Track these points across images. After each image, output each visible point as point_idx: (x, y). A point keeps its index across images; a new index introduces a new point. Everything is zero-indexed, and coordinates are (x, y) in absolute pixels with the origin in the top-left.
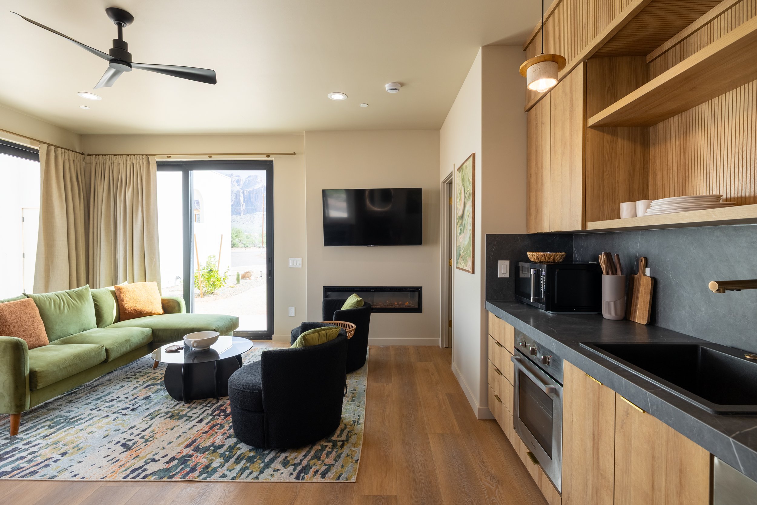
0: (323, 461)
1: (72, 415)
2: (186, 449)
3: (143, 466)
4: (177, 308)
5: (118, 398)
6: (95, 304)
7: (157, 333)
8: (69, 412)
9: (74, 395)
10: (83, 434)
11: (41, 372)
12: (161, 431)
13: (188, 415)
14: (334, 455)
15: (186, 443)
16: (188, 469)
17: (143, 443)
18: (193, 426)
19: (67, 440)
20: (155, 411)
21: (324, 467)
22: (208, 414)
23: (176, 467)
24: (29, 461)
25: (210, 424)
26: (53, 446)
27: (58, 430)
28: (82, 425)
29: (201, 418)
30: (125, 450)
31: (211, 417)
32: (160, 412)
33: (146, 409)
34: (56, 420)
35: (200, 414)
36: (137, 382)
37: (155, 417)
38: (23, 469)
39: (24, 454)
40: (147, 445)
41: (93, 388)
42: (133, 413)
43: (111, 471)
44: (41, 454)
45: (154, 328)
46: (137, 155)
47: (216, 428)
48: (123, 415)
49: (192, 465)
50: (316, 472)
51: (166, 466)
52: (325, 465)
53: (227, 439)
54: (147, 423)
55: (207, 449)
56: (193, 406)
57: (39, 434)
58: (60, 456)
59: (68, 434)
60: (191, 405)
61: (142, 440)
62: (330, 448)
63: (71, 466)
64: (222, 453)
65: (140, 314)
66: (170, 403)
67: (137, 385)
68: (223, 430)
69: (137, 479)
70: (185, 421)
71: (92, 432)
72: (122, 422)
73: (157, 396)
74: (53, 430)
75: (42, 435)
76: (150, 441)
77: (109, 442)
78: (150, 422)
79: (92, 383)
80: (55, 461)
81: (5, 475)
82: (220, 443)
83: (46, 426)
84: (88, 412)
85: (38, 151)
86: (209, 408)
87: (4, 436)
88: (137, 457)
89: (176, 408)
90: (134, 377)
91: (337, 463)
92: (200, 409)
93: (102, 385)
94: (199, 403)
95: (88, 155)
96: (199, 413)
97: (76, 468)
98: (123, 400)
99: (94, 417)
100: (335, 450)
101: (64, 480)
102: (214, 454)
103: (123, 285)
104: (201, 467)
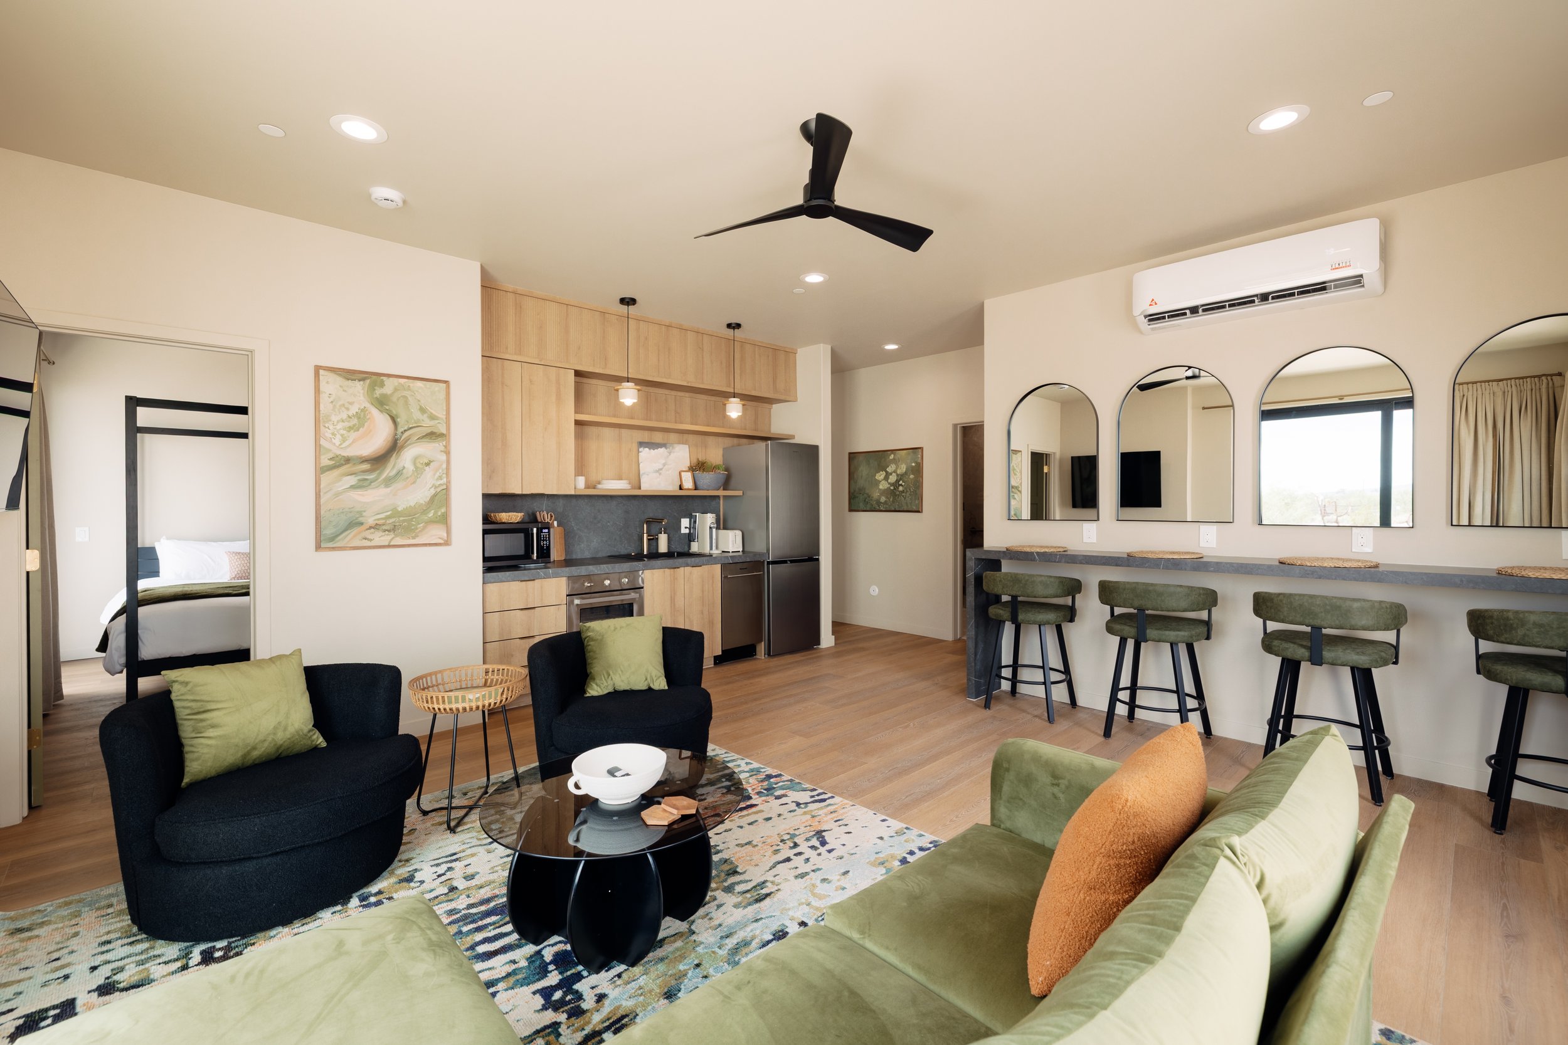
12: (767, 845)
30: (824, 834)
37: (754, 888)
43: (848, 811)
51: (789, 793)
54: (776, 877)
76: (788, 834)
78: (769, 877)
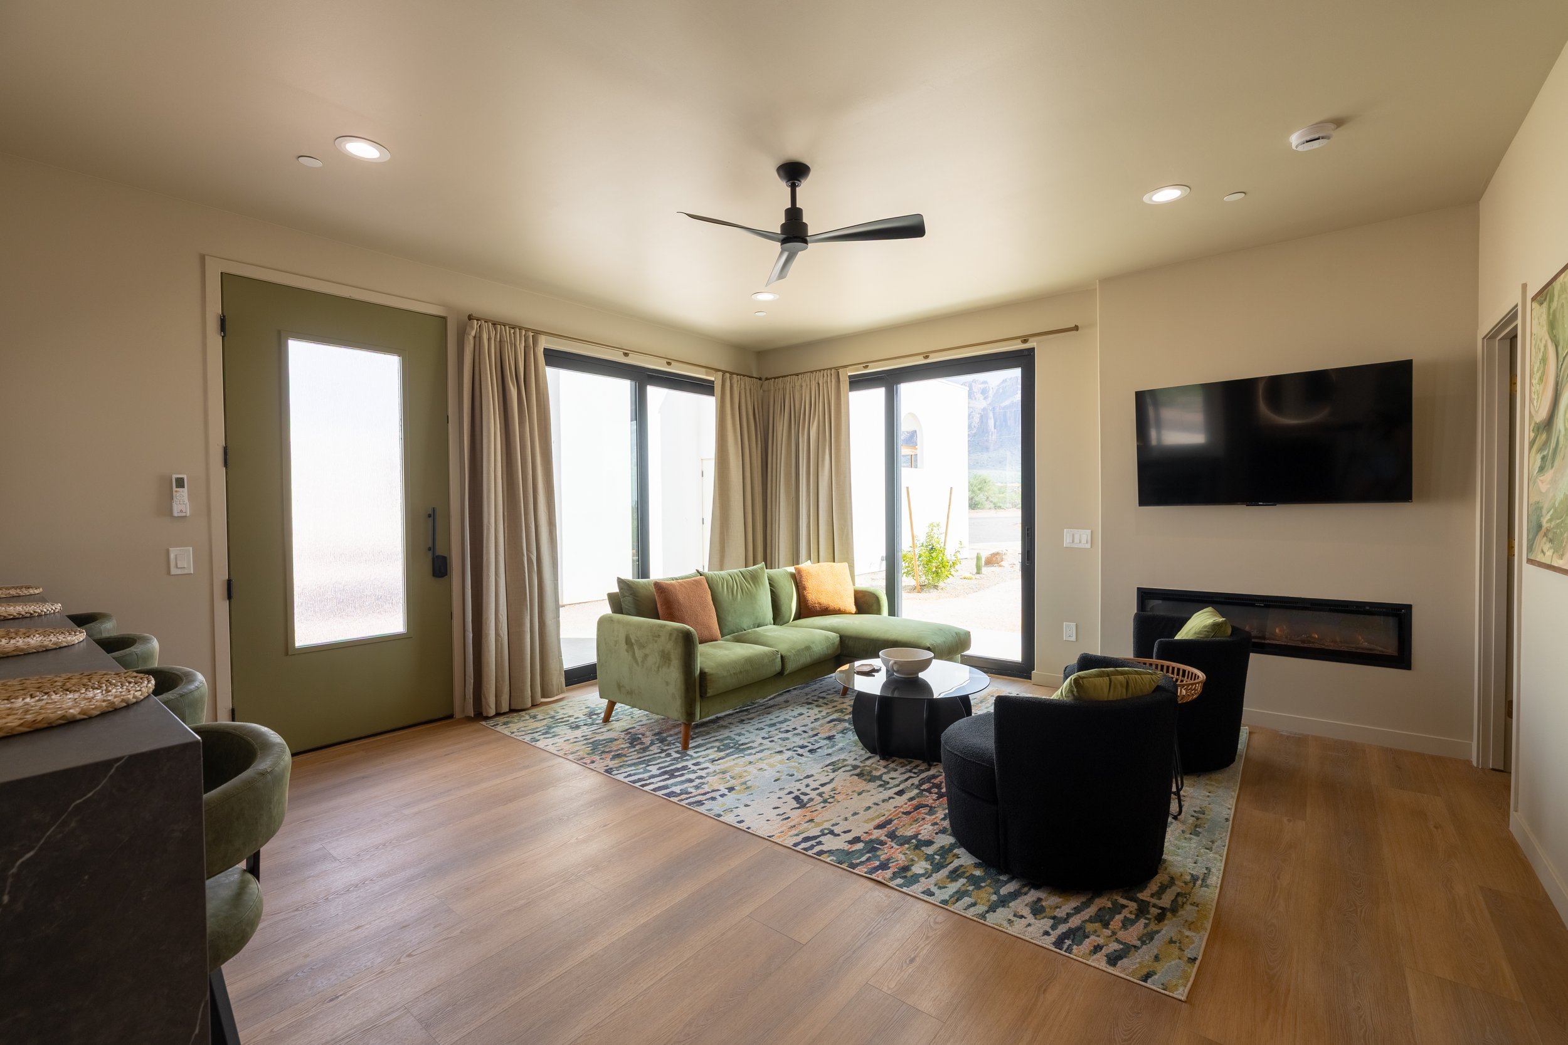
0: (1114, 933)
1: (743, 740)
2: (876, 831)
3: (819, 836)
4: (875, 607)
5: (795, 729)
6: (771, 591)
7: (847, 642)
8: (740, 735)
9: (746, 713)
10: (752, 769)
11: (710, 675)
12: (844, 793)
13: (883, 779)
14: (1139, 927)
15: (877, 822)
16: (878, 863)
17: (821, 803)
18: (890, 798)
19: (736, 772)
20: (839, 760)
21: (1114, 946)
22: (912, 784)
23: (861, 853)
24: (697, 787)
25: (915, 802)
26: (721, 776)
27: (728, 755)
28: (752, 756)
29: (901, 789)
30: (798, 806)
31: (917, 791)
32: (846, 763)
33: (827, 755)
34: (725, 742)
35: (901, 782)
36: (820, 712)
37: (839, 769)
38: (691, 795)
39: (692, 776)
40: (825, 807)
41: (768, 709)
42: (811, 756)
43: (780, 830)
44: (708, 782)
45: (842, 633)
46: (824, 370)
47: (923, 811)
48: (799, 755)
49: (883, 857)
50: (1097, 948)
51: (848, 847)
52: (1117, 941)
53: (939, 834)
54: (828, 775)
55: (905, 841)
56: (892, 765)
57: (708, 755)
58: (727, 790)
59: (736, 764)
60: (889, 764)
61: (820, 798)
62: (1131, 913)
63: (737, 808)
64: (928, 855)
65: (826, 611)
66: (860, 753)
67: (819, 716)
68: (934, 817)
69: (810, 853)
70: (878, 787)
71: (762, 769)
72: (797, 764)
73: (842, 739)
74: (722, 754)
75: (711, 757)
76: (830, 803)
77: (780, 789)
78: (832, 775)
79: (767, 701)
80: (722, 796)
81: (674, 796)
82: (927, 838)
83: (716, 747)
84: (760, 740)
85: (713, 382)
86: (916, 776)
87: (676, 747)
88: (812, 820)
89: (868, 763)
90: (816, 703)
91: (1144, 947)
92: (902, 774)
93: (777, 707)
94: (901, 763)
95: (767, 379)
96: (899, 780)
97: (742, 812)
98: (800, 735)
99: (765, 749)
100: (1143, 921)
101: (729, 823)
102: (917, 851)
103: (806, 565)
104: (895, 866)
